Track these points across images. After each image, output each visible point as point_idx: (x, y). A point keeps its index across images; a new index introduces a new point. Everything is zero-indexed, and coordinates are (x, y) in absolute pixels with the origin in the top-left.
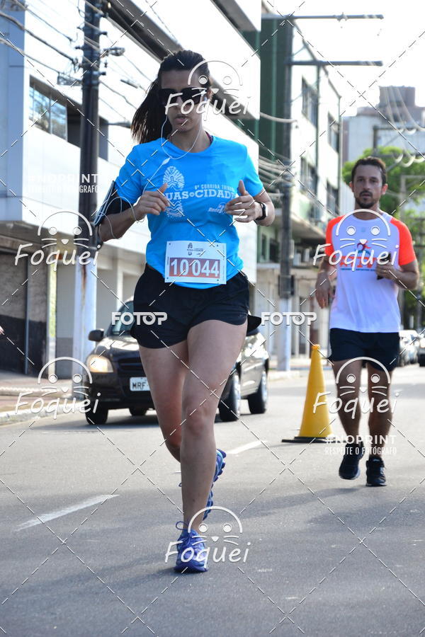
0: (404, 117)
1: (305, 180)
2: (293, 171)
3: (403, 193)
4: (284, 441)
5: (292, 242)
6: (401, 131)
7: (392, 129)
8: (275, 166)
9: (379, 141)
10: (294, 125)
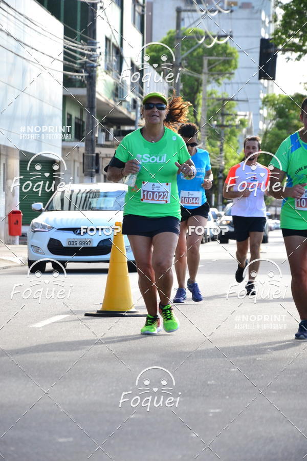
1: (110, 61)
2: (98, 51)
3: (205, 73)
4: (87, 315)
5: (97, 121)
6: (203, 13)
7: (195, 11)
8: (80, 46)
9: (182, 23)
10: (99, 5)
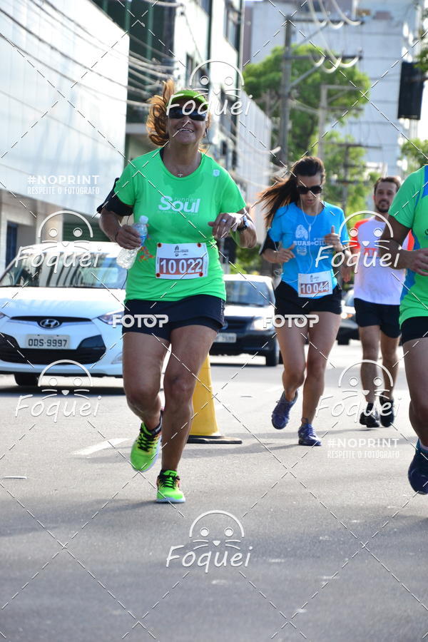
0: (327, 5)
2: (176, 73)
3: (323, 108)
6: (324, 24)
7: (311, 21)
8: (152, 66)
9: (293, 37)
10: (179, 11)
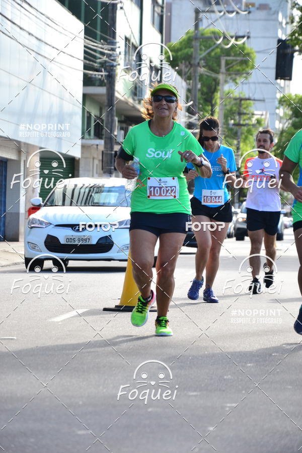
1: (129, 60)
2: (118, 50)
3: (223, 73)
5: (116, 119)
6: (222, 13)
7: (213, 12)
8: (100, 46)
10: (119, 6)
